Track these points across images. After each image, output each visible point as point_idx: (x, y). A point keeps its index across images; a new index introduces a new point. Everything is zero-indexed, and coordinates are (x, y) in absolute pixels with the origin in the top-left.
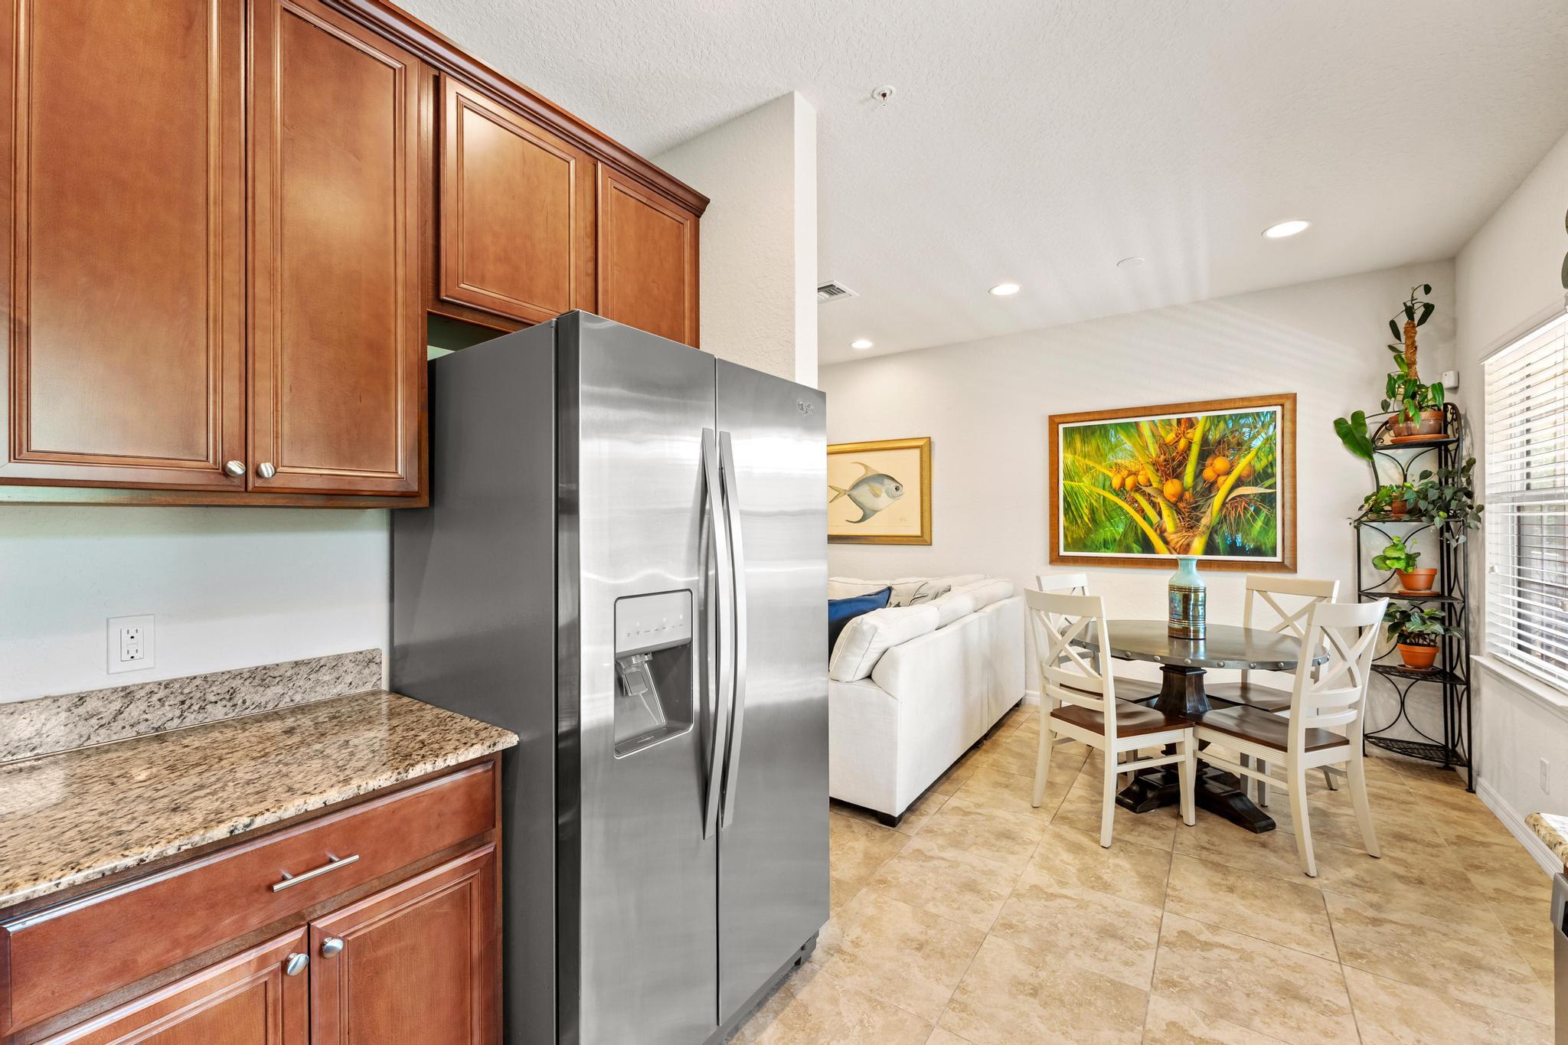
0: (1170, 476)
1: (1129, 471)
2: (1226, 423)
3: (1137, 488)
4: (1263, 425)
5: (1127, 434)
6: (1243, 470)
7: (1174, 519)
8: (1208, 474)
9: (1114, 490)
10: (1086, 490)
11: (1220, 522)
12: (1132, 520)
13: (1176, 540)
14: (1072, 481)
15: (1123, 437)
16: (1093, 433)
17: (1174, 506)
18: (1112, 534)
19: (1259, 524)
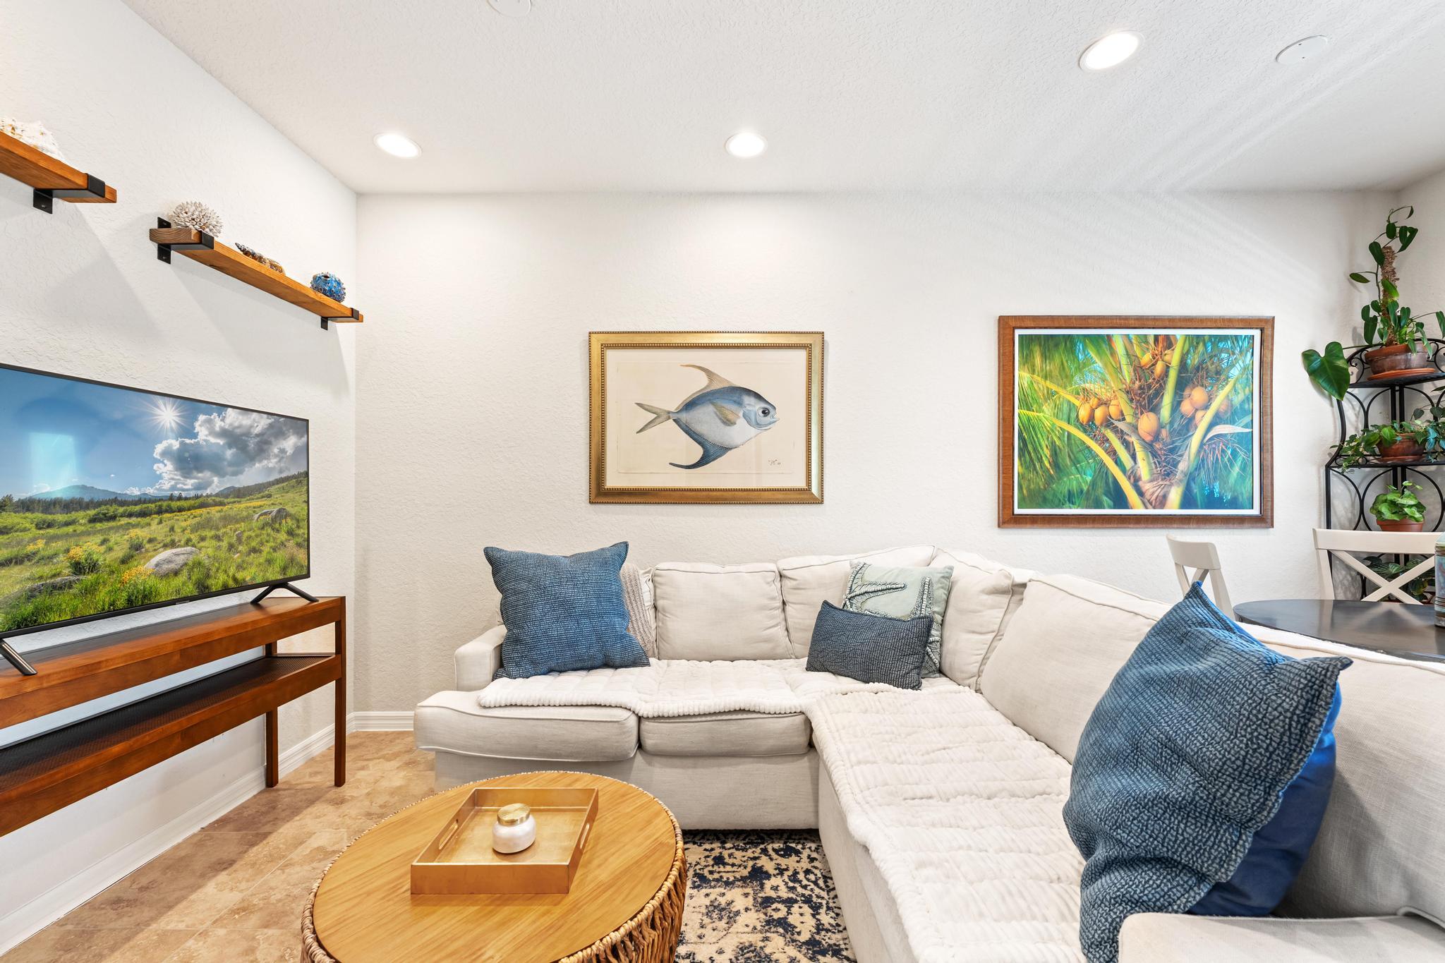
0: (1145, 409)
1: (1099, 399)
2: (1205, 345)
3: (1108, 423)
4: (1241, 352)
5: (1098, 350)
6: (1221, 404)
7: (1149, 464)
8: (1186, 407)
9: (1082, 424)
10: (1047, 423)
11: (1198, 468)
12: (1102, 464)
13: (1151, 491)
14: (1029, 410)
15: (1092, 353)
16: (1057, 345)
17: (1149, 447)
18: (1079, 484)
19: (1236, 470)
